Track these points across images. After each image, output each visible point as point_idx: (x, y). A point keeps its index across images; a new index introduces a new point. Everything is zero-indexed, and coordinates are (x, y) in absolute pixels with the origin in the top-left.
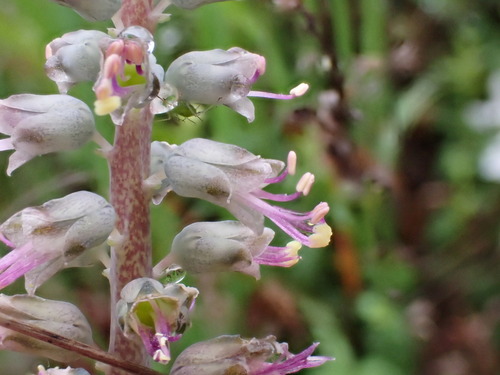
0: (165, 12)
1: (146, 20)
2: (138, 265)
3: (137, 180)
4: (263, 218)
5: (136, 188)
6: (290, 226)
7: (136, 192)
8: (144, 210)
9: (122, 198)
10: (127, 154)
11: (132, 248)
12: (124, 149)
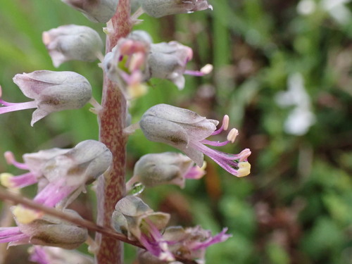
0: (139, 18)
1: (127, 23)
2: (118, 184)
3: (119, 130)
4: (203, 156)
5: (119, 135)
6: (225, 163)
7: (118, 137)
8: (123, 149)
9: (108, 141)
10: (113, 112)
11: (115, 174)
12: (111, 109)
